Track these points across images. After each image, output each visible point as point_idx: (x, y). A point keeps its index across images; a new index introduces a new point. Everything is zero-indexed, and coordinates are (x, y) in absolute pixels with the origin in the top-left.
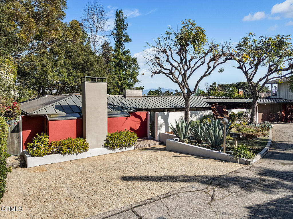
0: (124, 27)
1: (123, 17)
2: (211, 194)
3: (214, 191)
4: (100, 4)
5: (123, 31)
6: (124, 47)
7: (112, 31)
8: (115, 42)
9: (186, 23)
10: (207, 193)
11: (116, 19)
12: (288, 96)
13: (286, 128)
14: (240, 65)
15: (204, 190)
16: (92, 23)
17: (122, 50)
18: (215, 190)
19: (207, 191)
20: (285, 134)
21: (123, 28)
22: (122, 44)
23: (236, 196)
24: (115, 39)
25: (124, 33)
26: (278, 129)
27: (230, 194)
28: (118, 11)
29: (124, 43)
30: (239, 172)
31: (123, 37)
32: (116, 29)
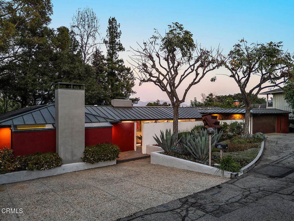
0: (117, 35)
1: (116, 25)
2: (183, 215)
3: (187, 211)
4: (91, 10)
5: (116, 39)
6: (117, 57)
7: (104, 39)
8: (108, 50)
9: (174, 26)
10: (179, 213)
11: (109, 27)
12: (284, 108)
13: (279, 139)
14: (232, 74)
15: (176, 210)
16: (82, 30)
17: (115, 59)
18: (189, 209)
19: (179, 210)
20: (278, 146)
21: (116, 37)
22: (114, 53)
23: (211, 216)
24: (108, 48)
25: (117, 41)
26: (271, 140)
27: (205, 213)
28: (111, 19)
29: (117, 52)
30: (222, 188)
31: (116, 46)
32: (109, 37)
